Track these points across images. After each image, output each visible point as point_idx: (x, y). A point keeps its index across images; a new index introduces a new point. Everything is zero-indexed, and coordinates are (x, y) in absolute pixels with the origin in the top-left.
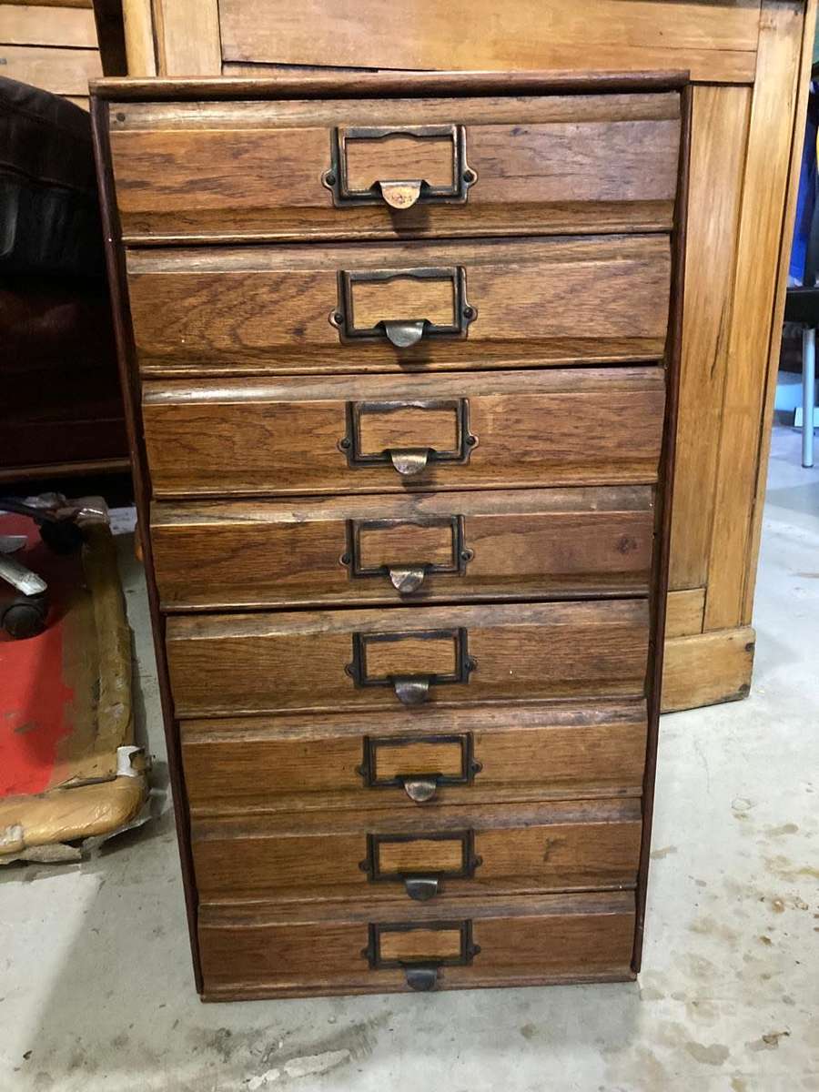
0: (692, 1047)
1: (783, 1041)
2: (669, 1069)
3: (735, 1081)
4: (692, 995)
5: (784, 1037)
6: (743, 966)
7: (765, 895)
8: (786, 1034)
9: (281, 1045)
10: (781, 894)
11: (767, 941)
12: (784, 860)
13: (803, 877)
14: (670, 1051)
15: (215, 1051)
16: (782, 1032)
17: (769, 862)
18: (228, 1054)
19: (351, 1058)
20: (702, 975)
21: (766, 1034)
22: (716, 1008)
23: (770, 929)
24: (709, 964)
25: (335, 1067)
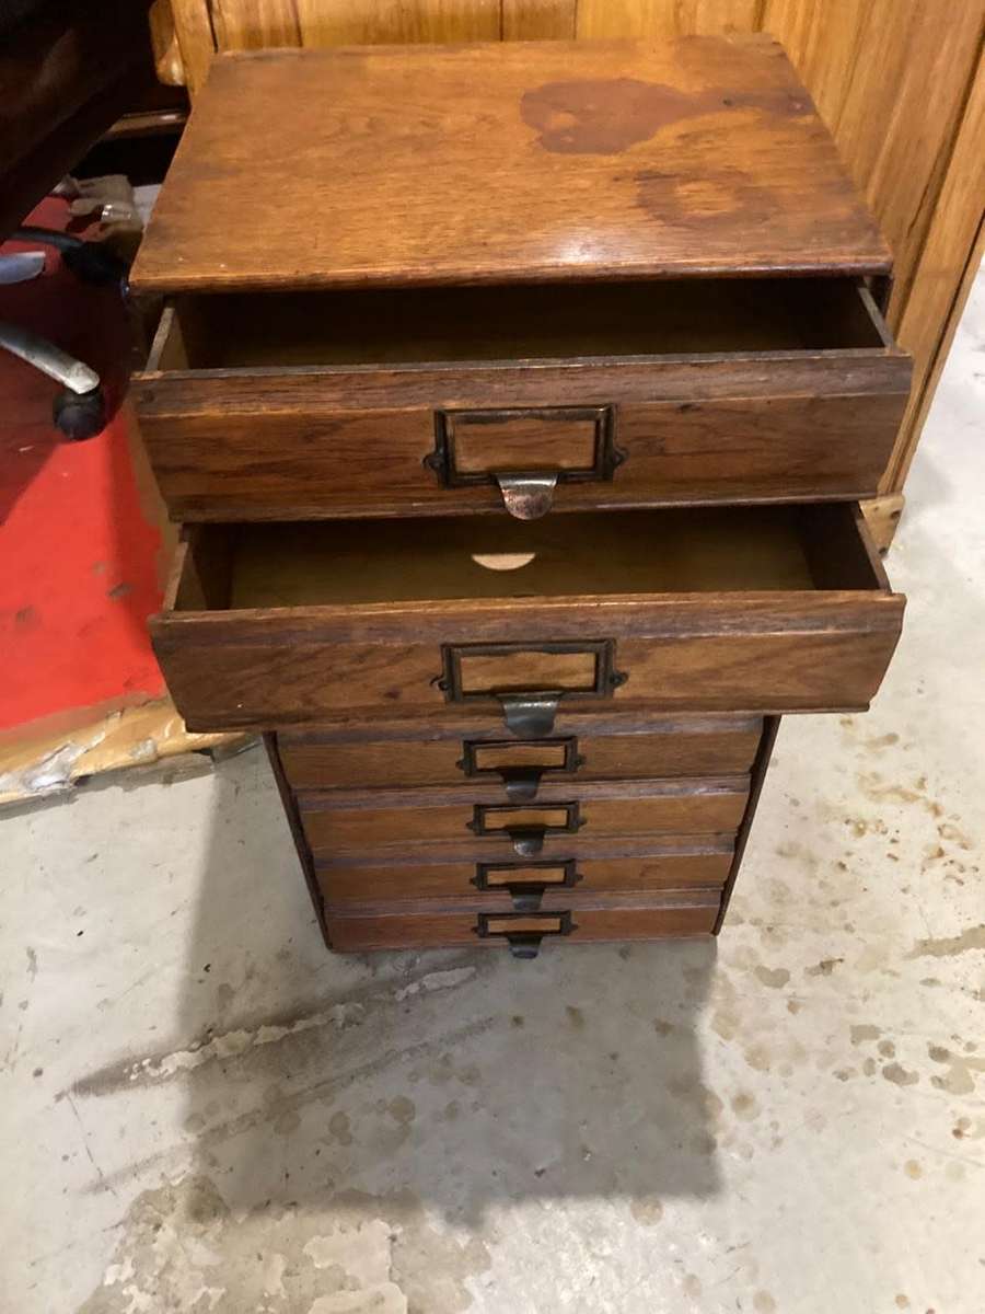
0: (761, 971)
1: (838, 969)
2: (739, 991)
3: (791, 1003)
4: (768, 921)
5: (839, 964)
6: (816, 892)
7: (852, 818)
8: (841, 960)
9: (418, 961)
10: (867, 818)
11: (843, 866)
12: (876, 776)
13: (889, 797)
14: (742, 974)
15: (364, 966)
16: (837, 958)
17: (863, 778)
18: (375, 968)
19: (477, 975)
20: (779, 901)
21: (824, 960)
22: (786, 934)
23: (849, 854)
24: (788, 889)
25: (464, 982)
